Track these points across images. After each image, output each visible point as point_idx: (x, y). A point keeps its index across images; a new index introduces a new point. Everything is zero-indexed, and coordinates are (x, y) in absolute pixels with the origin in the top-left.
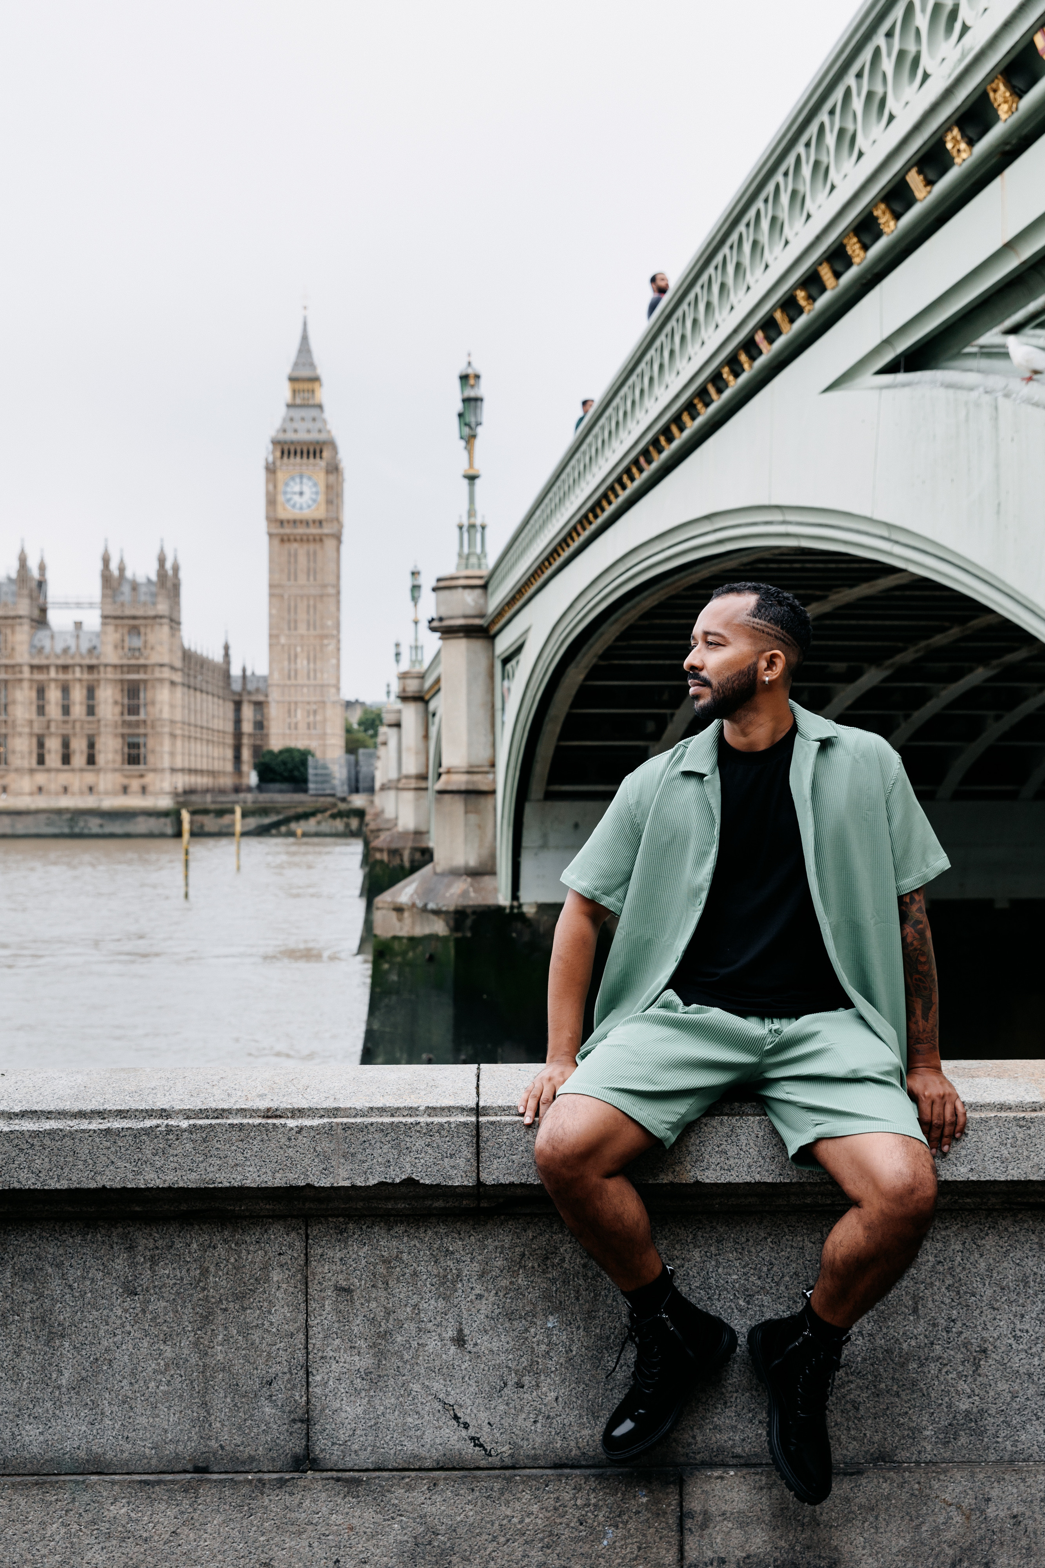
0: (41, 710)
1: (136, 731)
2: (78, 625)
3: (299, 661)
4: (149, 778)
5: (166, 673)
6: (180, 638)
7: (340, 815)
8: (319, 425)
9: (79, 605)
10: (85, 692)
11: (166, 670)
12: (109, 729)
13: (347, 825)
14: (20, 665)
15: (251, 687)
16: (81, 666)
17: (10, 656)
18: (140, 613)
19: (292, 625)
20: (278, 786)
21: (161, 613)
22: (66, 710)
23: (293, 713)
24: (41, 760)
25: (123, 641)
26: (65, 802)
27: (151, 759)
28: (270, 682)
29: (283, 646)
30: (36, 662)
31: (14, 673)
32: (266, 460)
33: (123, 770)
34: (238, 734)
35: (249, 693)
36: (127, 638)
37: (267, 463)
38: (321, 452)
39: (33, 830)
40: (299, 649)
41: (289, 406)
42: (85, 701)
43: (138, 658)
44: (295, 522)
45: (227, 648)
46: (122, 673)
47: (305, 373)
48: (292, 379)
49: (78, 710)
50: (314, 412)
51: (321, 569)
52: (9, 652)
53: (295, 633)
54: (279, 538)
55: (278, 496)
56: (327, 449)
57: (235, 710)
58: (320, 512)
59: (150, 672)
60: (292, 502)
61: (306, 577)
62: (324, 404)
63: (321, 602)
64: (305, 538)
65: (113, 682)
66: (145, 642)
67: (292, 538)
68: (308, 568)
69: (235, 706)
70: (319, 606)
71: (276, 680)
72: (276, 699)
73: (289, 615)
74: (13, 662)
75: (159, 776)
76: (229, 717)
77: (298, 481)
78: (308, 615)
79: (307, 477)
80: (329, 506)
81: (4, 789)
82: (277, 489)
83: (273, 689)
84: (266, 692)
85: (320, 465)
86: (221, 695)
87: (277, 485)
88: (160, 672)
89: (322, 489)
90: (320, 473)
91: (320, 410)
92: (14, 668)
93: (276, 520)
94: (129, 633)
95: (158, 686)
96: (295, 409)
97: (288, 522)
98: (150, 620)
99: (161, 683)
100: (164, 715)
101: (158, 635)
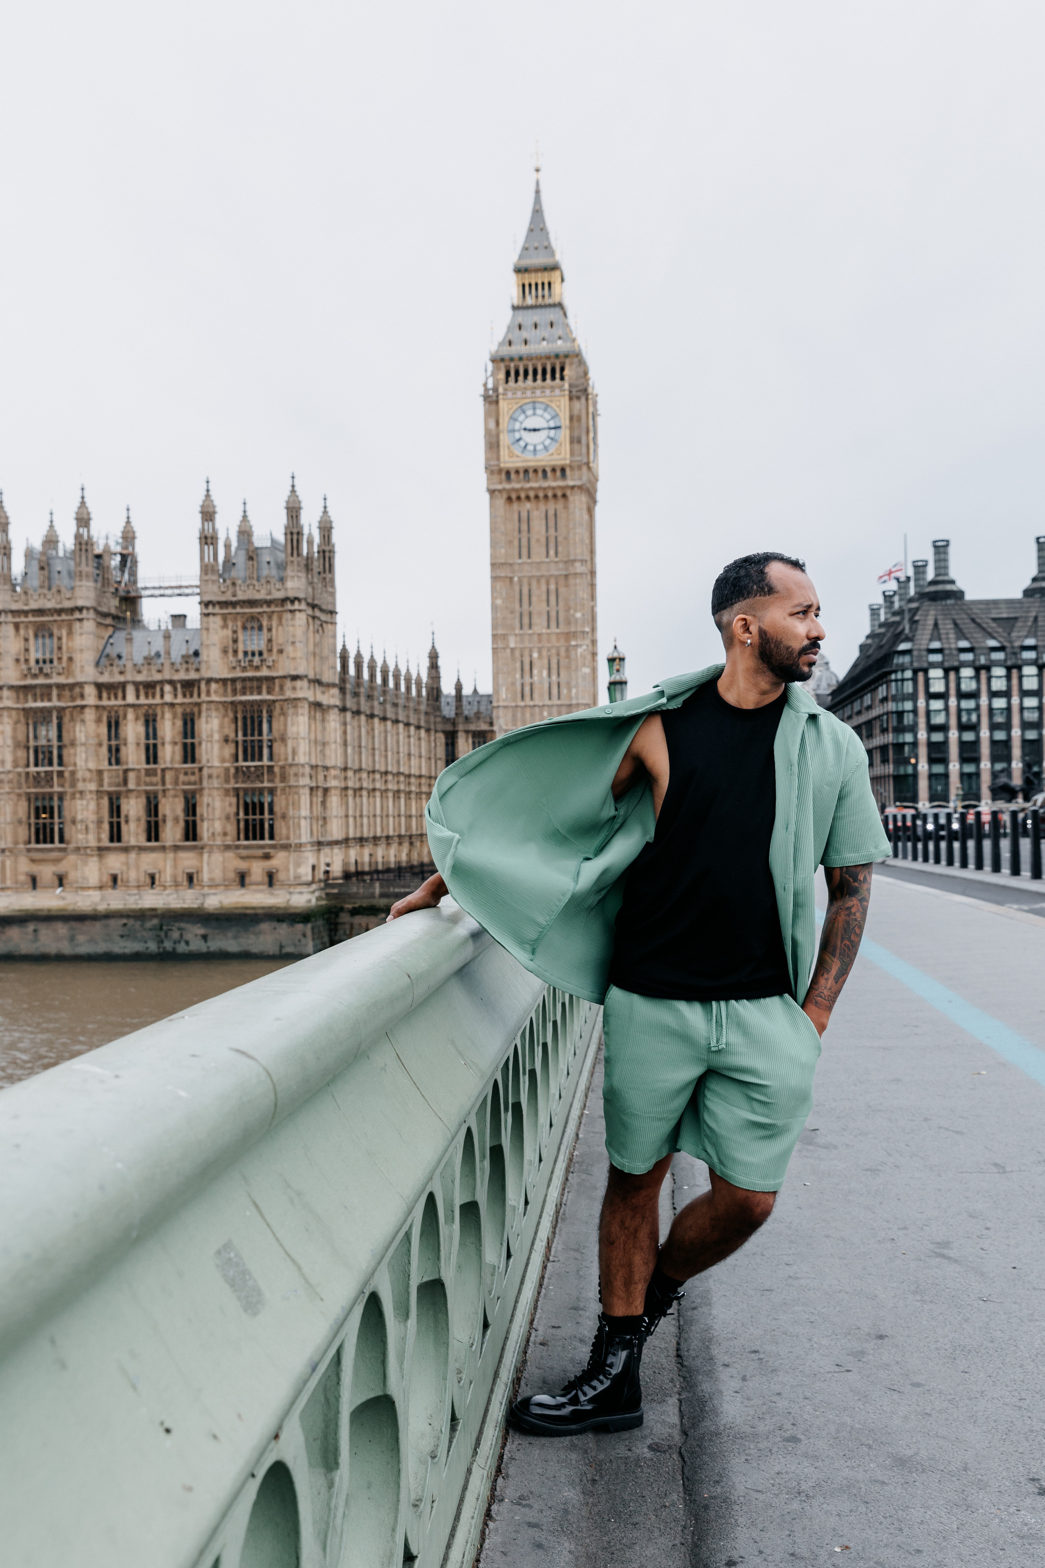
0: (115, 754)
1: (258, 785)
2: (177, 619)
3: (535, 672)
4: (279, 860)
5: (304, 691)
8: (558, 331)
10: (179, 723)
12: (216, 783)
14: (81, 685)
15: (467, 710)
16: (171, 682)
17: (68, 671)
18: (262, 595)
19: (526, 621)
21: (291, 594)
22: (152, 754)
24: (116, 834)
25: (235, 641)
26: (151, 900)
27: (281, 828)
28: (496, 703)
29: (513, 650)
30: (105, 679)
31: (73, 699)
32: (485, 385)
33: (238, 847)
35: (467, 719)
36: (241, 636)
37: (486, 390)
38: (562, 369)
39: (101, 947)
40: (535, 655)
41: (515, 308)
42: (179, 739)
43: (257, 668)
44: (526, 472)
45: (434, 657)
46: (235, 692)
47: (538, 260)
48: (520, 270)
49: (170, 754)
50: (552, 315)
51: (566, 538)
52: (64, 664)
53: (530, 632)
54: (505, 496)
55: (501, 436)
56: (571, 364)
57: (447, 744)
58: (562, 456)
59: (277, 689)
60: (522, 443)
61: (544, 550)
62: (567, 303)
63: (567, 586)
64: (541, 494)
65: (221, 707)
66: (270, 641)
67: (523, 495)
68: (547, 538)
69: (446, 738)
70: (562, 590)
71: (504, 700)
72: (505, 727)
73: (521, 606)
74: (71, 681)
75: (293, 856)
76: (438, 756)
77: (530, 412)
78: (548, 605)
79: (543, 406)
80: (576, 446)
81: (61, 880)
82: (501, 426)
83: (501, 712)
84: (491, 718)
85: (561, 388)
86: (423, 724)
87: (501, 421)
88: (294, 689)
89: (565, 421)
90: (562, 399)
91: (561, 313)
92: (73, 689)
93: (500, 471)
94: (244, 628)
95: (291, 711)
96: (525, 312)
97: (517, 472)
98: (277, 606)
99: (295, 707)
100: (302, 758)
101: (291, 629)
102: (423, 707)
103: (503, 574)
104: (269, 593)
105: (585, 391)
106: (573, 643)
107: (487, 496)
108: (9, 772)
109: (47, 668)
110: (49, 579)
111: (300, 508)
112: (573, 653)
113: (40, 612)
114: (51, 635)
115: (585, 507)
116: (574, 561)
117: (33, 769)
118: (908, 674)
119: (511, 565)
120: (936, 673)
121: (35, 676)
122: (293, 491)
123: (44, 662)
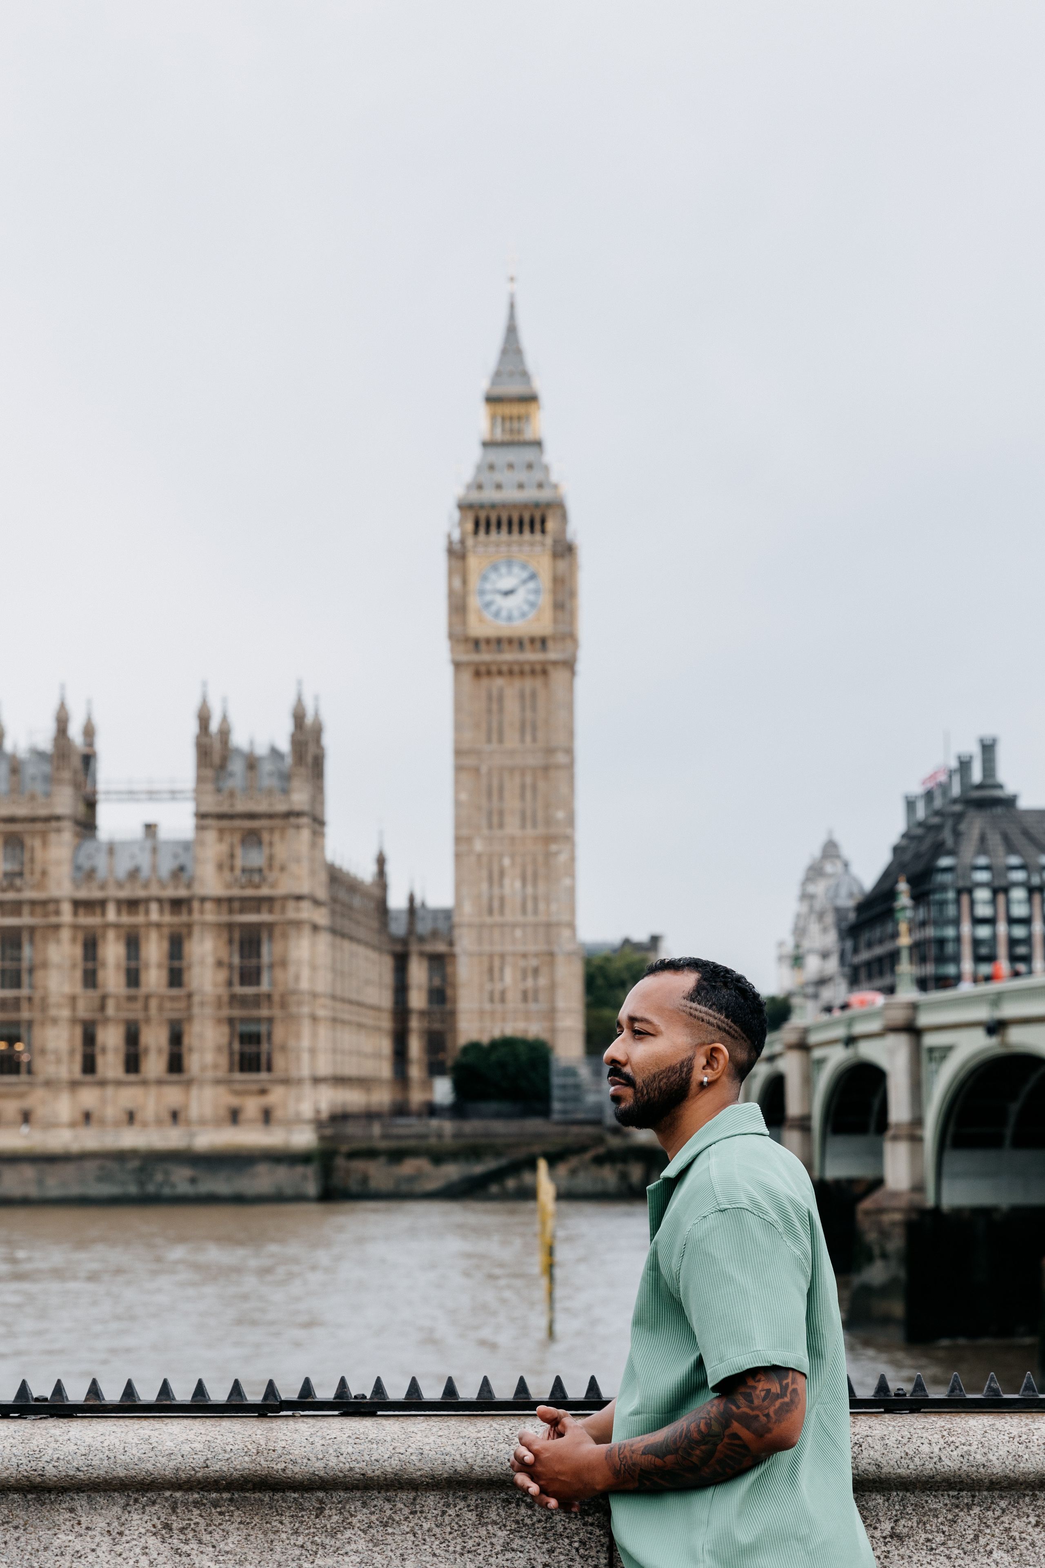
0: (90, 979)
1: (255, 1013)
2: (150, 829)
3: (507, 882)
4: (276, 1096)
5: (306, 912)
6: (322, 849)
7: (610, 1158)
8: (537, 476)
9: (152, 795)
10: (166, 945)
11: (305, 905)
12: (209, 1011)
13: (624, 1176)
14: (57, 901)
15: (423, 927)
16: (160, 901)
17: (40, 886)
18: (262, 807)
19: (495, 819)
20: (493, 1106)
21: (297, 807)
22: (133, 978)
23: (497, 974)
24: (89, 1066)
25: (232, 856)
26: (131, 1139)
27: (279, 1061)
28: (456, 919)
29: (479, 856)
30: (83, 894)
31: (46, 915)
32: (449, 536)
33: (230, 1081)
34: (401, 1011)
35: (422, 939)
36: (239, 852)
37: (450, 543)
38: (543, 521)
39: (75, 1190)
40: (507, 861)
41: (486, 445)
42: (166, 962)
43: (258, 887)
44: (499, 643)
45: (381, 861)
46: (231, 911)
47: (514, 388)
48: (492, 400)
49: (154, 978)
50: (528, 454)
51: (544, 721)
52: (37, 877)
53: (501, 833)
54: (472, 669)
55: (468, 598)
56: (553, 515)
57: (397, 969)
58: (543, 624)
59: (278, 909)
60: (494, 608)
61: (518, 735)
62: (544, 440)
63: (545, 779)
64: (516, 669)
65: (215, 927)
66: (270, 857)
67: (494, 669)
68: (523, 721)
69: (396, 961)
70: (541, 785)
71: (468, 916)
72: (467, 949)
73: (490, 801)
74: (45, 896)
75: (293, 1092)
76: (387, 982)
77: (503, 571)
78: (523, 801)
79: (520, 564)
80: (558, 613)
81: (26, 1117)
82: (468, 586)
83: (463, 930)
84: (451, 937)
85: (542, 544)
87: (468, 579)
88: (297, 910)
89: (546, 583)
90: (543, 557)
91: (538, 451)
92: (47, 905)
93: (467, 640)
94: (242, 843)
95: (292, 934)
96: (497, 449)
97: (488, 642)
98: (279, 820)
99: (298, 929)
100: (303, 985)
101: (295, 844)
103: (468, 764)
104: (272, 806)
105: (569, 546)
106: (552, 848)
107: (450, 669)
109: (18, 882)
110: (20, 783)
112: (552, 861)
113: (11, 820)
114: (22, 847)
115: (563, 683)
116: (553, 749)
118: (951, 895)
119: (478, 752)
120: (983, 894)
121: (4, 890)
122: (298, 696)
123: (14, 874)
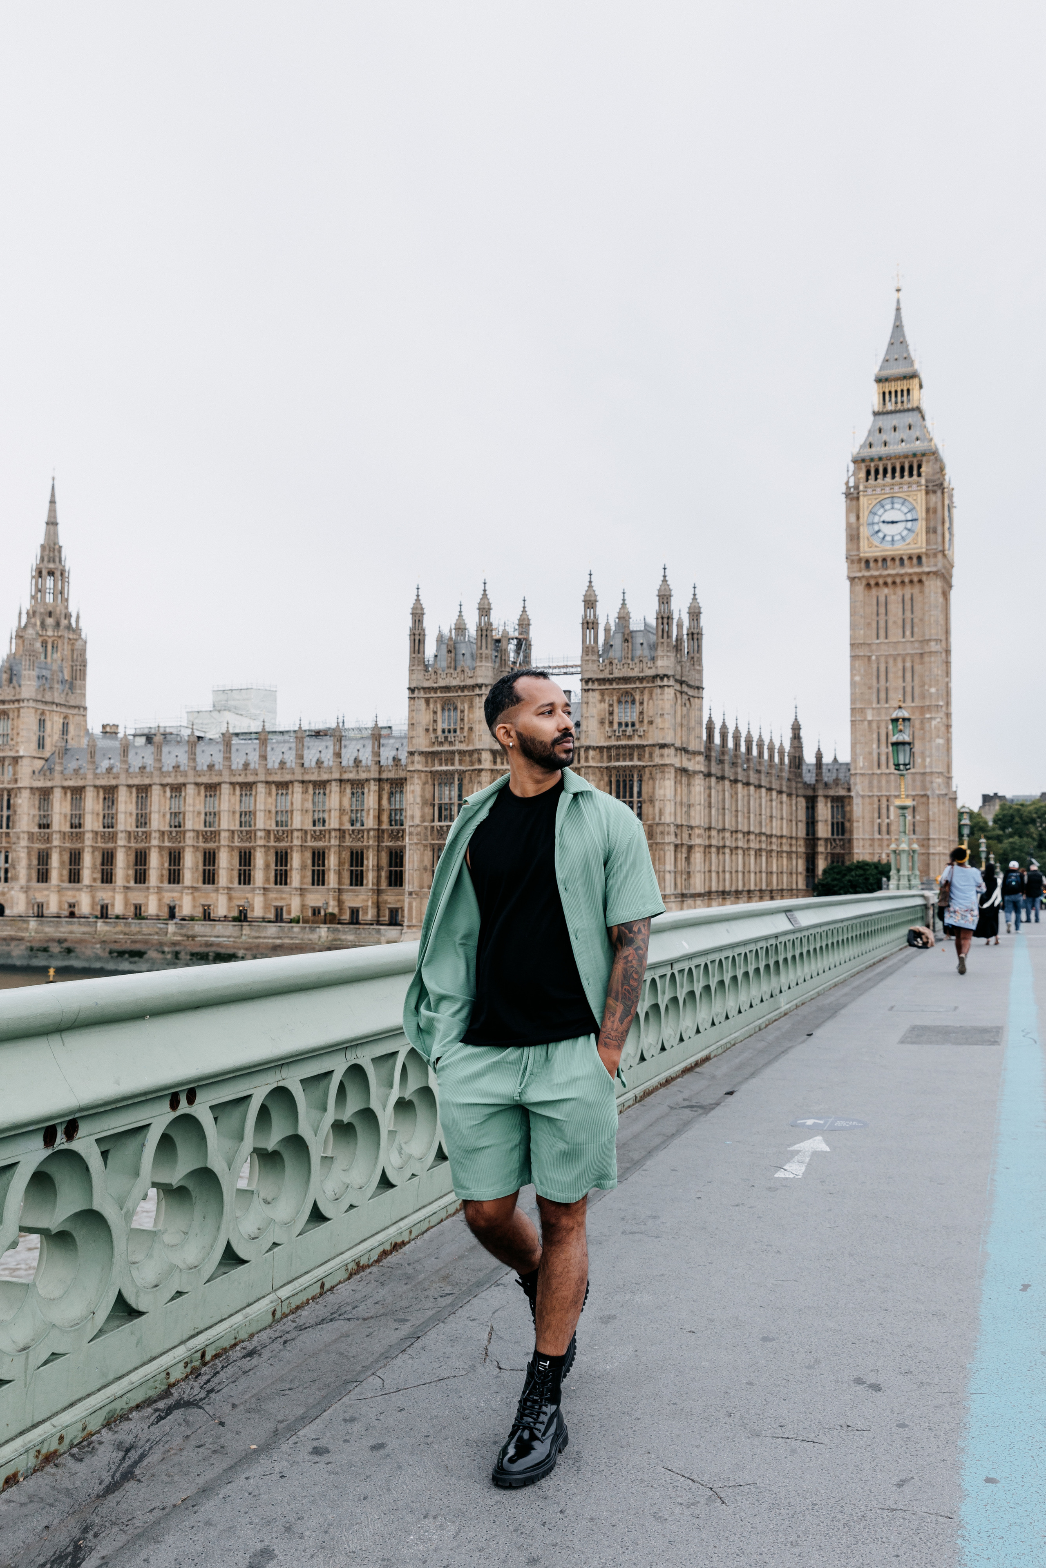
6: (699, 709)
8: (916, 433)
9: (567, 670)
11: (666, 751)
14: (479, 751)
15: (827, 777)
17: (468, 740)
18: (635, 673)
19: (883, 695)
21: (661, 672)
23: (884, 811)
25: (611, 713)
28: (854, 770)
29: (870, 722)
31: (472, 764)
32: (847, 483)
34: (811, 839)
35: (826, 784)
36: (616, 709)
37: (848, 488)
38: (919, 467)
41: (876, 414)
43: (630, 737)
44: (885, 561)
46: (610, 759)
47: (898, 370)
48: (881, 380)
50: (911, 418)
51: (921, 620)
52: (465, 734)
53: (887, 706)
54: (864, 582)
55: (861, 529)
56: (928, 461)
57: (807, 808)
58: (919, 545)
59: (647, 756)
60: (881, 535)
61: (900, 631)
62: (924, 407)
63: (922, 663)
64: (898, 580)
65: (597, 770)
66: (641, 713)
67: (881, 581)
68: (904, 620)
69: (807, 802)
70: (917, 667)
71: (861, 768)
72: (861, 793)
73: (878, 682)
74: (471, 748)
76: (799, 818)
77: (888, 507)
78: (904, 681)
79: (901, 501)
80: (932, 536)
82: (861, 520)
83: (858, 779)
84: (849, 784)
85: (919, 484)
86: (784, 789)
87: (861, 515)
88: (662, 756)
89: (921, 513)
90: (919, 494)
91: (919, 416)
92: (473, 754)
93: (860, 560)
94: (619, 702)
95: (659, 776)
96: (885, 417)
97: (876, 561)
98: (648, 682)
99: (663, 772)
100: (668, 818)
101: (660, 702)
102: (785, 775)
103: (862, 654)
104: (642, 671)
105: (941, 485)
106: (928, 716)
107: (848, 583)
108: (418, 826)
109: (451, 737)
110: (455, 661)
111: (670, 596)
112: (927, 725)
113: (447, 689)
114: (455, 709)
115: (940, 591)
116: (929, 640)
117: (437, 823)
119: (869, 645)
121: (441, 744)
122: (665, 580)
123: (449, 731)
